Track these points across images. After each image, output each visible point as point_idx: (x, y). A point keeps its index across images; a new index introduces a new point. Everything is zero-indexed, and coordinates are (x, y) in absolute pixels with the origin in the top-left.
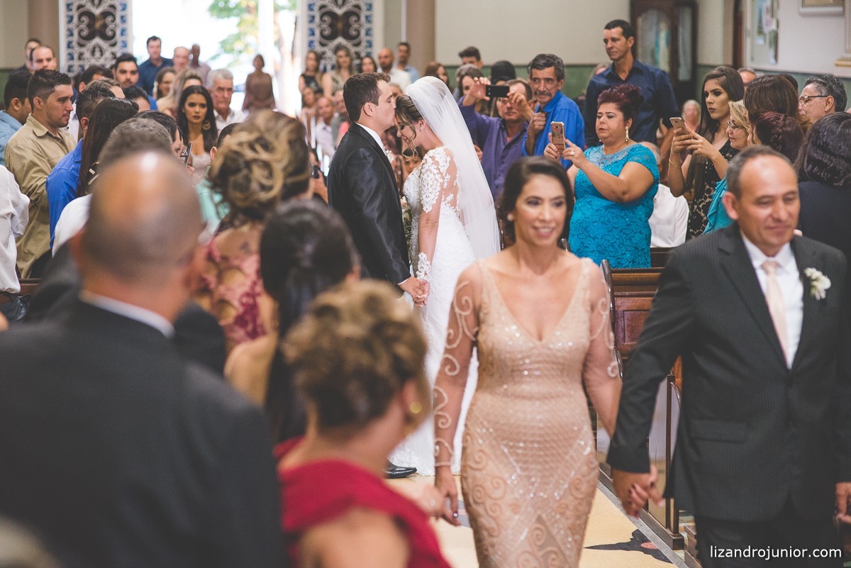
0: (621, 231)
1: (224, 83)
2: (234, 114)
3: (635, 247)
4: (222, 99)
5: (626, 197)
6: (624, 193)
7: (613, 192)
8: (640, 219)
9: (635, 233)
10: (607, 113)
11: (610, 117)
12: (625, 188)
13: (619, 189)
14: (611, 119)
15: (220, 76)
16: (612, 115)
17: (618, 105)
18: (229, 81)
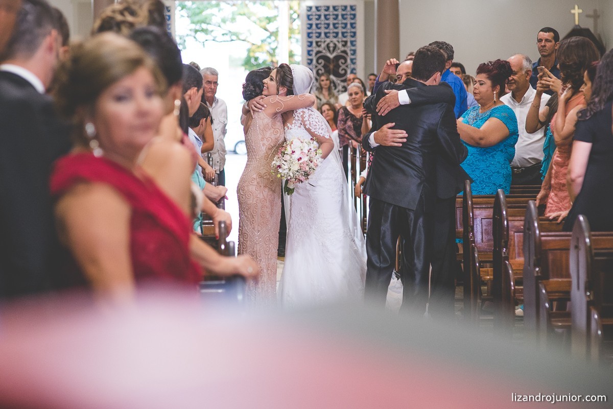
0: (482, 171)
1: (211, 78)
2: (218, 102)
3: (493, 184)
4: (210, 90)
5: (483, 142)
6: (481, 139)
7: (472, 138)
8: (499, 162)
9: (494, 173)
10: (479, 81)
11: (481, 84)
12: (481, 135)
13: (476, 136)
14: (482, 86)
15: (208, 73)
16: (483, 82)
17: (488, 75)
18: (215, 76)
